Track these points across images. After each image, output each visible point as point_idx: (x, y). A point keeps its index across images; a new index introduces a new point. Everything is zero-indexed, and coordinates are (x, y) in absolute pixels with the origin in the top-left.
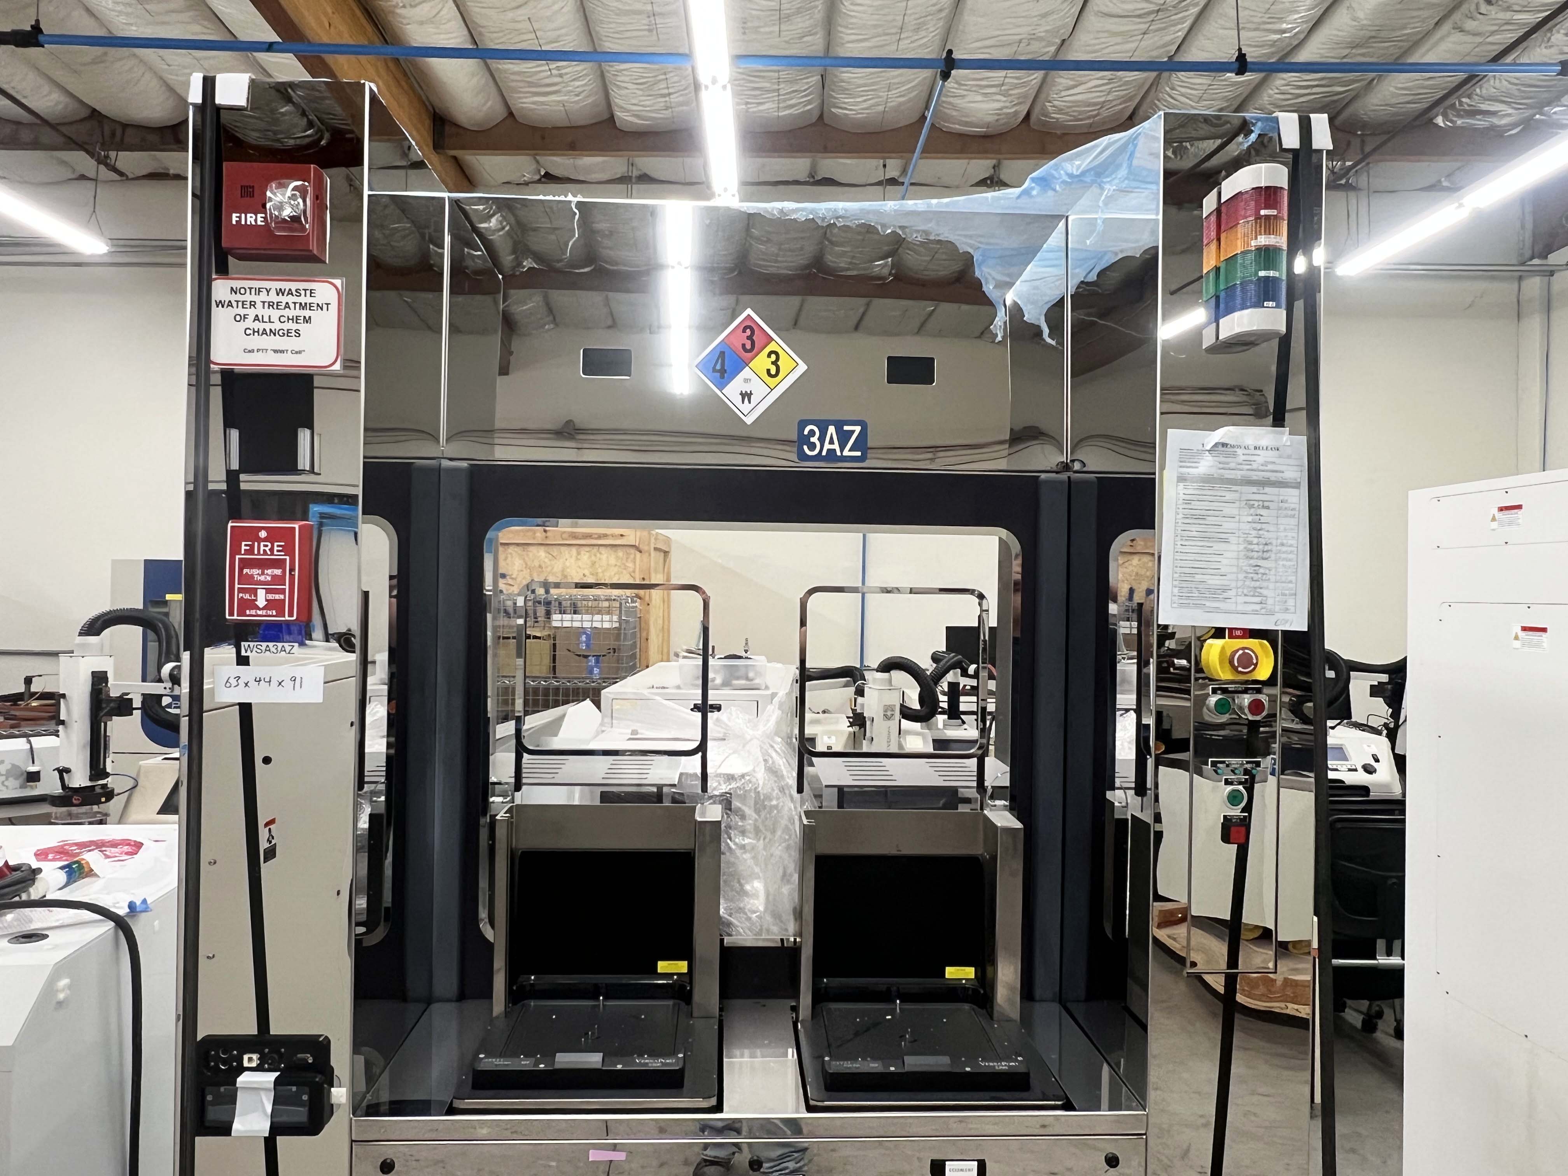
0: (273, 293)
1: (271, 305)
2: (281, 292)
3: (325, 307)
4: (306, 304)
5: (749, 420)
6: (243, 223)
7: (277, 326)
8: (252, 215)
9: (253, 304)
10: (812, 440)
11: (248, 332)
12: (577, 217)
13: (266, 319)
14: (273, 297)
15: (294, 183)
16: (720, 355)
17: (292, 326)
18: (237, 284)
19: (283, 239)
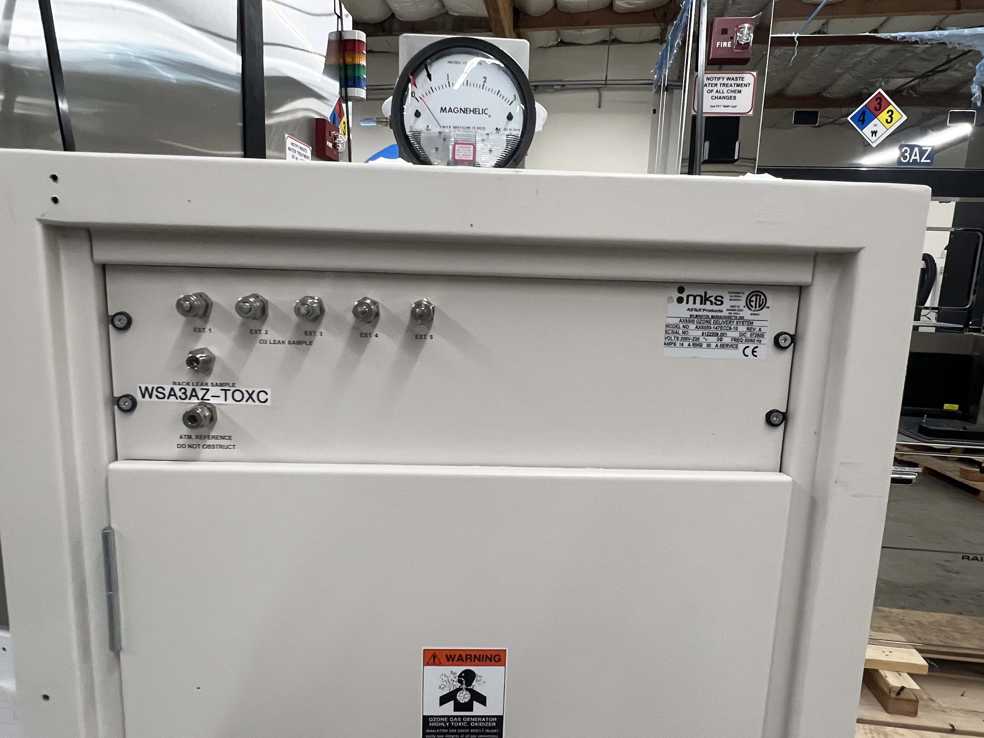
0: (725, 79)
1: (724, 85)
2: (728, 79)
3: (748, 85)
4: (739, 84)
5: (873, 146)
6: (721, 46)
7: (726, 94)
8: (726, 42)
10: (906, 154)
11: (713, 98)
13: (721, 92)
14: (725, 81)
15: (747, 25)
16: (863, 113)
17: (733, 94)
18: (710, 76)
19: (738, 53)
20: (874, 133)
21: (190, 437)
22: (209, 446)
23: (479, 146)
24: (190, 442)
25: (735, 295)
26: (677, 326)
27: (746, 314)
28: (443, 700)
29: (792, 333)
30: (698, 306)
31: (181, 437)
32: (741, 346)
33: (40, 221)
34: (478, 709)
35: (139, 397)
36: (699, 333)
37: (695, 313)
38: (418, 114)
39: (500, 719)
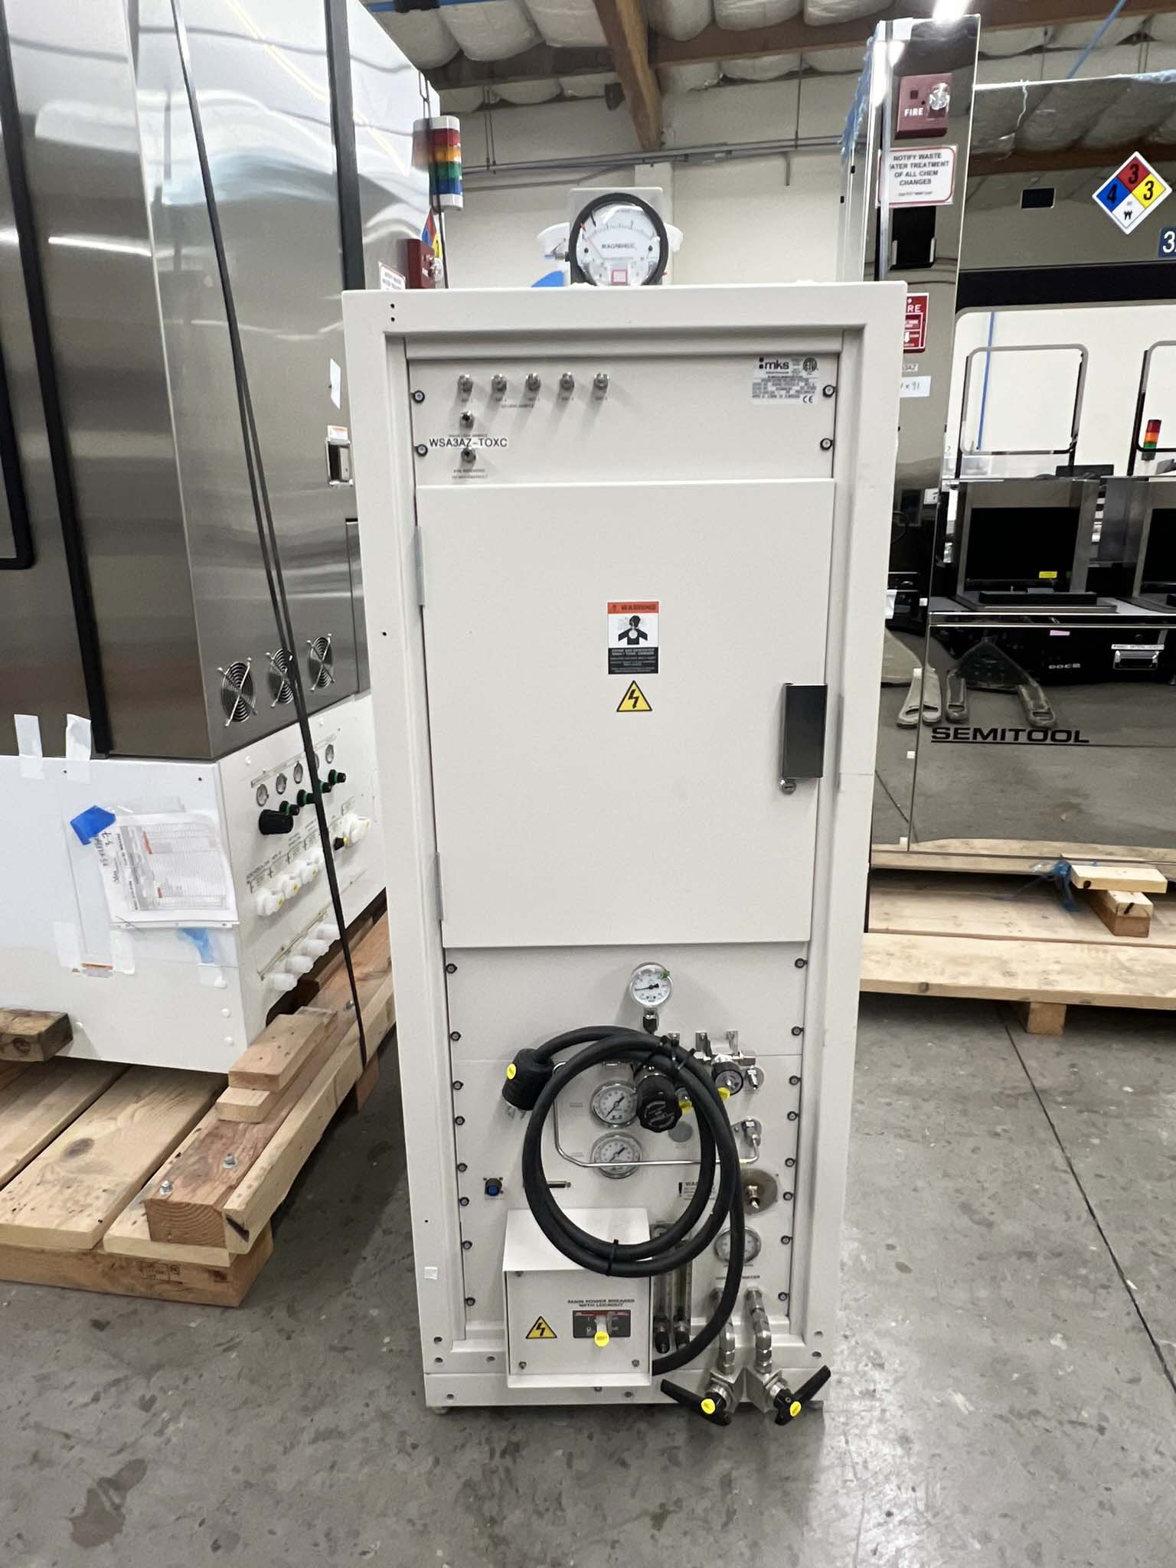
0: (917, 158)
1: (916, 165)
2: (921, 157)
3: (946, 164)
4: (935, 163)
5: (1128, 231)
6: (911, 114)
7: (918, 178)
8: (917, 109)
9: (906, 166)
10: (1170, 241)
11: (902, 183)
12: (1026, 97)
13: (913, 174)
14: (917, 161)
15: (943, 86)
16: (1113, 188)
17: (927, 177)
18: (898, 154)
19: (931, 123)
20: (1128, 214)
21: (460, 471)
22: (472, 477)
23: (630, 271)
24: (460, 474)
25: (796, 361)
26: (760, 384)
27: (804, 374)
28: (621, 637)
29: (834, 385)
30: (772, 370)
31: (455, 471)
32: (802, 396)
33: (385, 332)
34: (643, 643)
35: (428, 445)
36: (774, 388)
37: (771, 375)
38: (586, 251)
39: (656, 649)
